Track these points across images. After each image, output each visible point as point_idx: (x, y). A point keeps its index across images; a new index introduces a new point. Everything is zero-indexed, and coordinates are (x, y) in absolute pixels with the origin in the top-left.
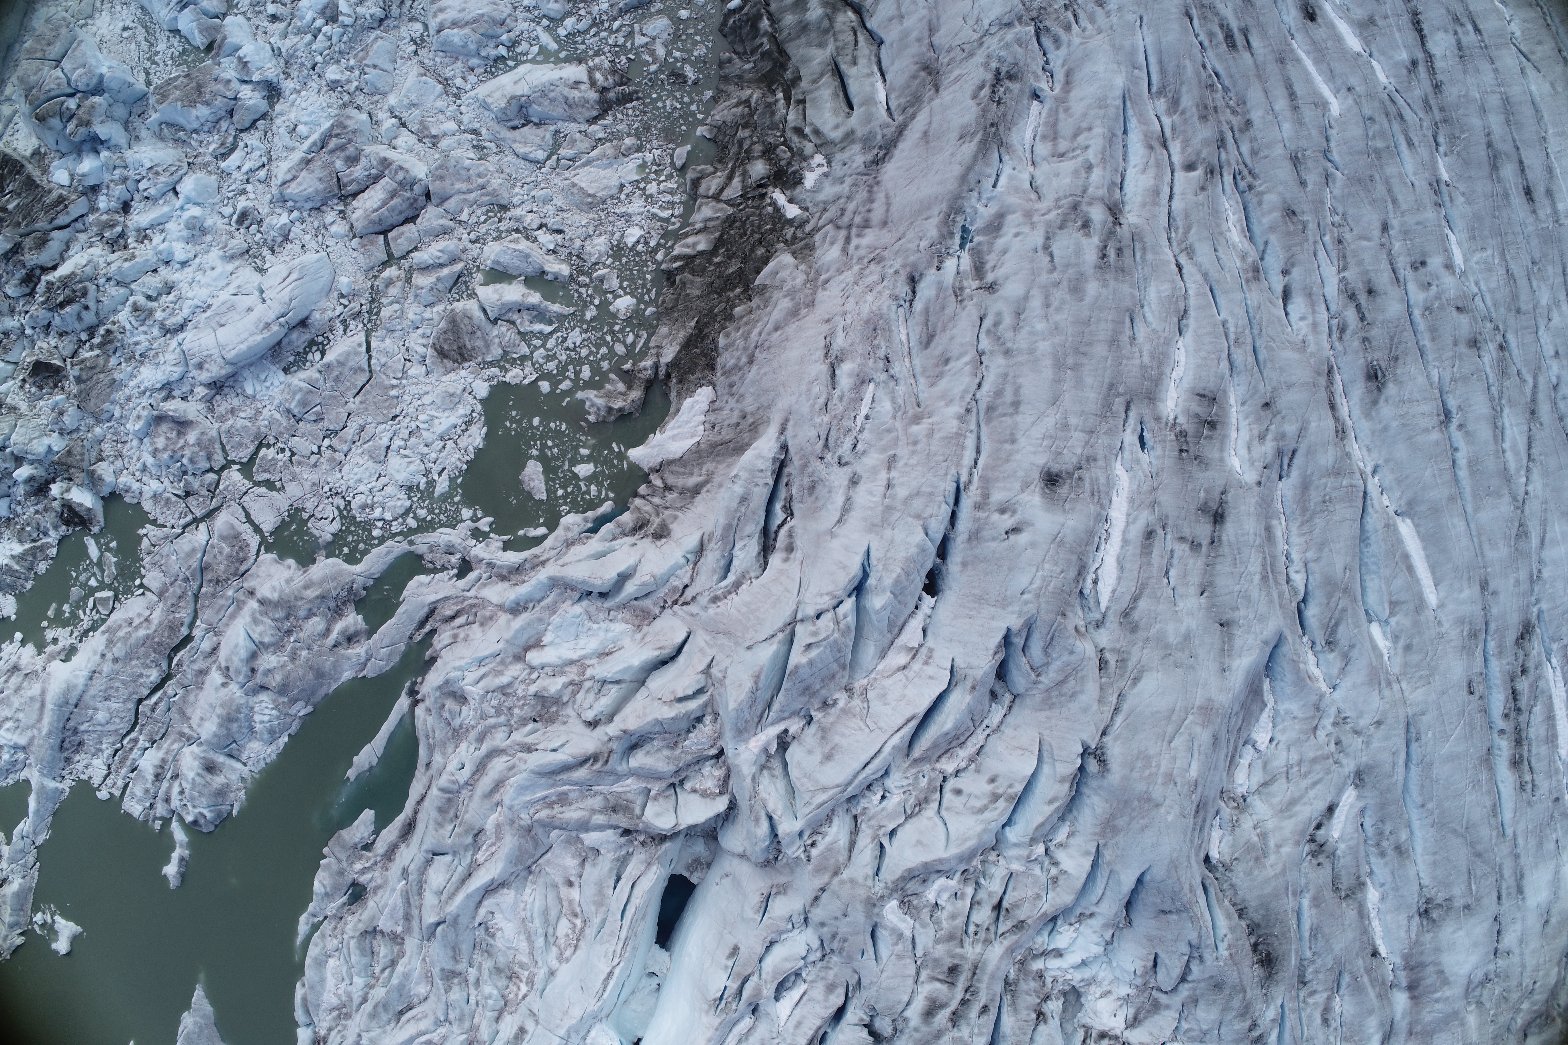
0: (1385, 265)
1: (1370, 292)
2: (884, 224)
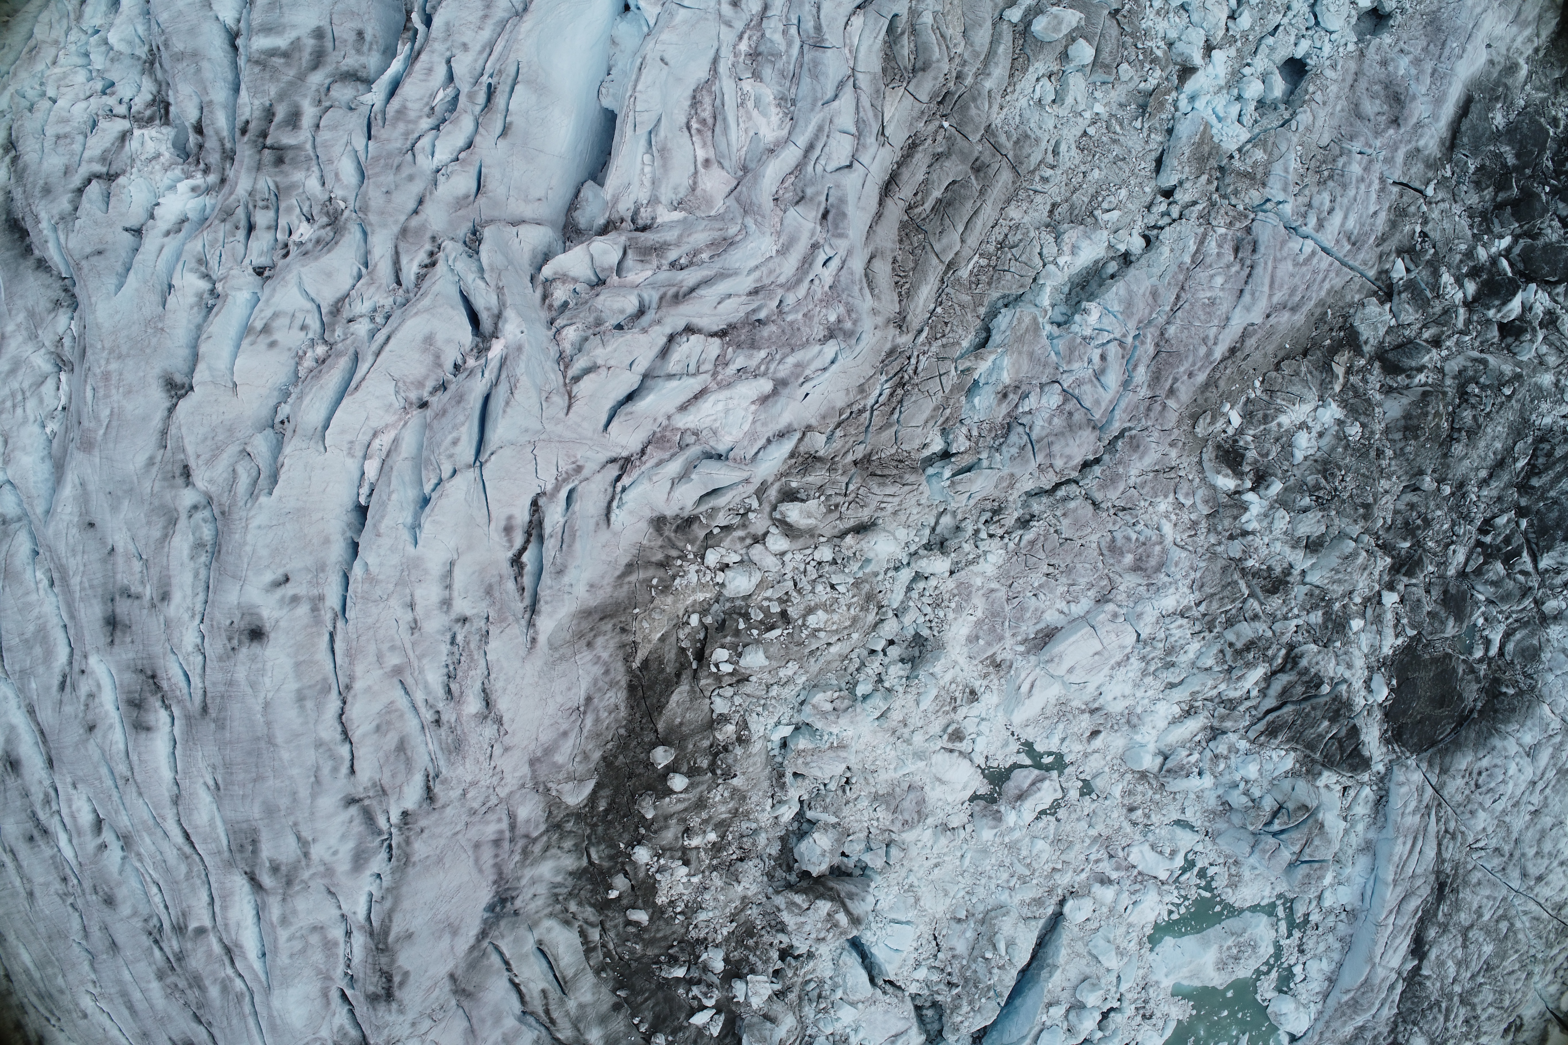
0: (25, 864)
1: (31, 838)
2: (477, 846)
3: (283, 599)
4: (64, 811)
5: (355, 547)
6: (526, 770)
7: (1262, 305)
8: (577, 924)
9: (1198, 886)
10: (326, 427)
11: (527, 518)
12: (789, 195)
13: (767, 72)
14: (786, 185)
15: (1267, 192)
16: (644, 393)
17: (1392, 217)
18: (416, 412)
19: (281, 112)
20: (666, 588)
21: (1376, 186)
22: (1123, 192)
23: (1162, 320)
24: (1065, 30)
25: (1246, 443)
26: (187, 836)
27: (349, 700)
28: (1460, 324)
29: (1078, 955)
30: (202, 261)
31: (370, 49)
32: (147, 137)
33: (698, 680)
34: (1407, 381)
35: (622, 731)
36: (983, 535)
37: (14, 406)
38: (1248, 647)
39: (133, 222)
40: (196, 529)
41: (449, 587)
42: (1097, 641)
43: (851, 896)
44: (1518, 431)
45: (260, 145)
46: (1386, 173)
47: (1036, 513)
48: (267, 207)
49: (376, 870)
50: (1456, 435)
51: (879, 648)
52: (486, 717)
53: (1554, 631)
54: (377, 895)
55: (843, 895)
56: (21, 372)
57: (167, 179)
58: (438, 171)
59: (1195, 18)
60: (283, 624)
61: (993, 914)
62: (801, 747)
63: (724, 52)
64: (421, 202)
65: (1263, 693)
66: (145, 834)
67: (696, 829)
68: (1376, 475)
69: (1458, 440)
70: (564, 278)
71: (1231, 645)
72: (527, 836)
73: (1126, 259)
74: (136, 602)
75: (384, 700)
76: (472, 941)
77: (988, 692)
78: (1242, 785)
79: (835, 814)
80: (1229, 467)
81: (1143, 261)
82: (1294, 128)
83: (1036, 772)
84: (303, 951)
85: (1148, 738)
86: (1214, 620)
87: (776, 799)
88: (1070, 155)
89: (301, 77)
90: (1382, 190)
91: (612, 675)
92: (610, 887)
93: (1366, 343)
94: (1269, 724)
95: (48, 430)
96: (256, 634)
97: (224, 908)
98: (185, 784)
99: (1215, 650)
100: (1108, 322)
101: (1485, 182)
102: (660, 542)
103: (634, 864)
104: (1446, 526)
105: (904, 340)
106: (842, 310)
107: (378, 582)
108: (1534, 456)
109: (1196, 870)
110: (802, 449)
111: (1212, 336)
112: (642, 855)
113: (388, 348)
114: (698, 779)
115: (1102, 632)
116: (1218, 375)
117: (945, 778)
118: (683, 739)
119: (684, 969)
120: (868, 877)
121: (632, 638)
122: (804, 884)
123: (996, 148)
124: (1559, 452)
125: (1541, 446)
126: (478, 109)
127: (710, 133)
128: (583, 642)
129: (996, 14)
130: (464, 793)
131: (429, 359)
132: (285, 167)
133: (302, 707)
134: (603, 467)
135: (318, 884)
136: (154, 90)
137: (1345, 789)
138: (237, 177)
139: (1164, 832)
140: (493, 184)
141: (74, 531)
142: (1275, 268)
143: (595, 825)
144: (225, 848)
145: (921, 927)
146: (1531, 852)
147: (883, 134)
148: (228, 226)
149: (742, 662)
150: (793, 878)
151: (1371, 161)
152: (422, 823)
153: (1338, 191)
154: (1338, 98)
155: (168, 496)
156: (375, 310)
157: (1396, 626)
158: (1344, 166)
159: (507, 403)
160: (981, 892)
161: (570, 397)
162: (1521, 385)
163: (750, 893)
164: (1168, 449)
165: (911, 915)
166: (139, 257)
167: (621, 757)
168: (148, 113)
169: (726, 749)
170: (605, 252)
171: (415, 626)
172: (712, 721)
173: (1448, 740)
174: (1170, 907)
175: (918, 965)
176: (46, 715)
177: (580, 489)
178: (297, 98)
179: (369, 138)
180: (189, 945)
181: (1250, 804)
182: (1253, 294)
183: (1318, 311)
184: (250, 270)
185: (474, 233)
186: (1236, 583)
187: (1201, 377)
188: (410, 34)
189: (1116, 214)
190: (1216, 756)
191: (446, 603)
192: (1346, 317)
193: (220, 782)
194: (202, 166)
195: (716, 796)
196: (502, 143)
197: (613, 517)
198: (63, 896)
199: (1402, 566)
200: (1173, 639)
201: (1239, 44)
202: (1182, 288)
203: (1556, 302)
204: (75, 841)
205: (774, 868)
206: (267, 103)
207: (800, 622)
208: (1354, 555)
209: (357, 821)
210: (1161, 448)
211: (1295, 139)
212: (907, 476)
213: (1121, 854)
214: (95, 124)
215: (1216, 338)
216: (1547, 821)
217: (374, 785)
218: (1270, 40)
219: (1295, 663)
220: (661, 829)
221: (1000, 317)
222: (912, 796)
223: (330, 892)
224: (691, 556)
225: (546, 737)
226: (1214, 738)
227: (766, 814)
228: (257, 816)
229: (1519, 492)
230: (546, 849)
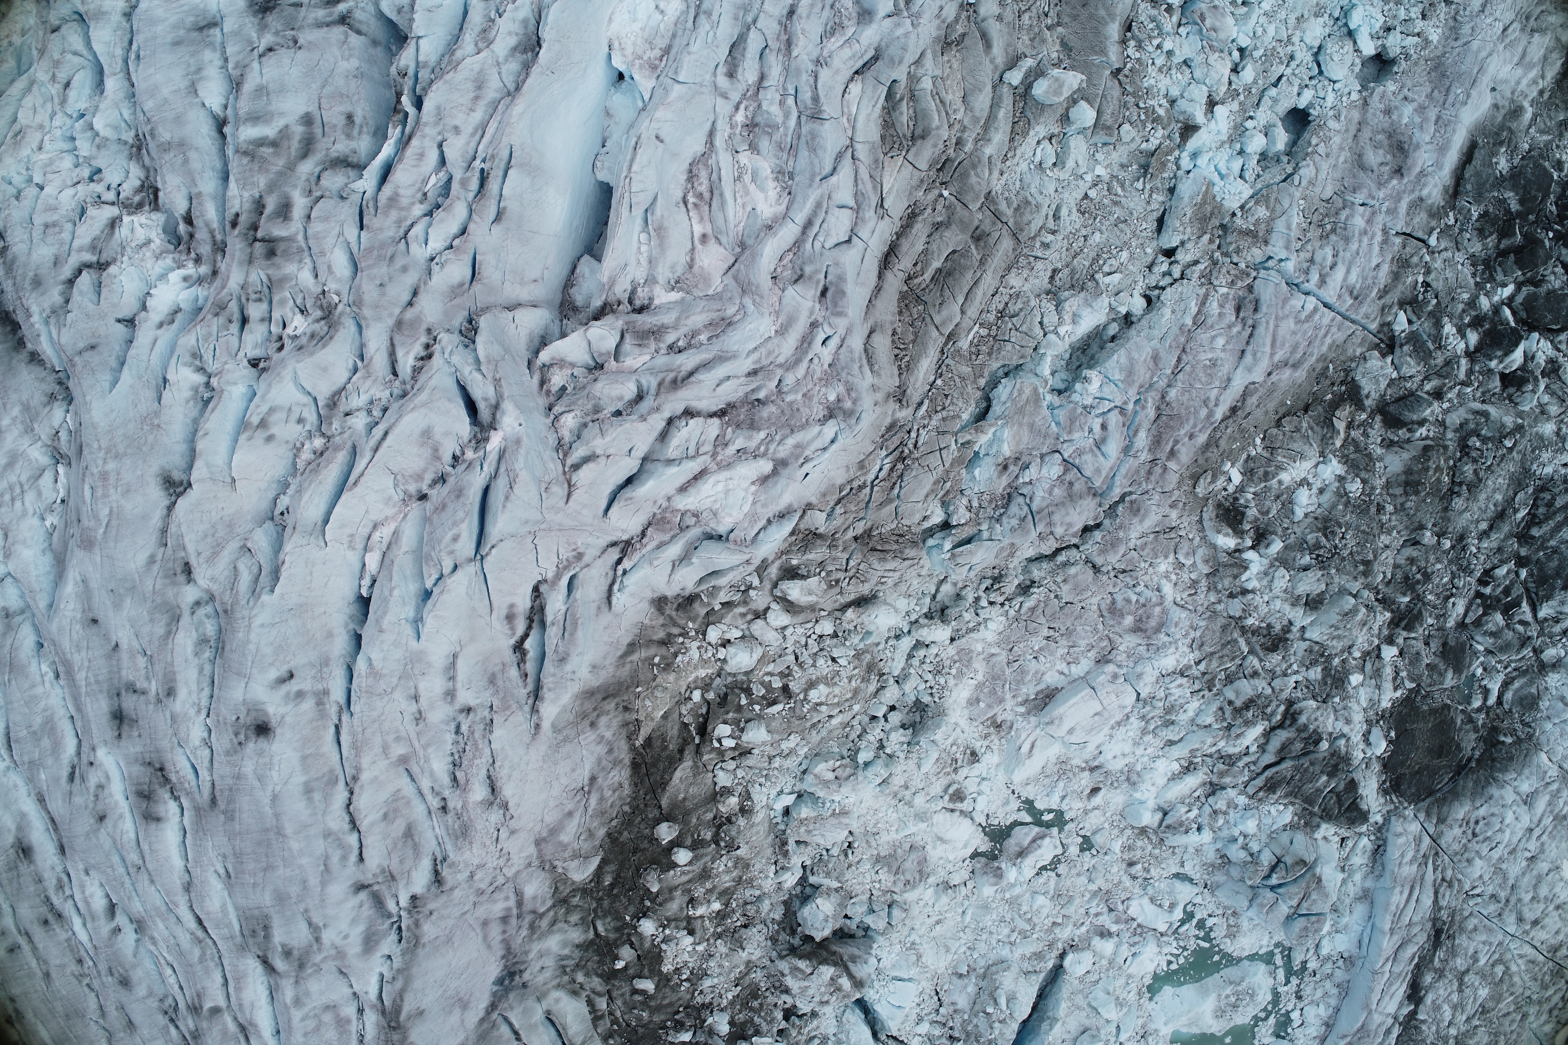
0: (40, 946)
1: (46, 922)
2: (485, 924)
3: (288, 695)
4: (78, 897)
5: (358, 640)
6: (532, 850)
7: (1264, 364)
8: (584, 994)
9: (1197, 937)
10: (326, 521)
11: (528, 604)
12: (787, 273)
13: (764, 144)
14: (784, 262)
15: (1269, 250)
16: (644, 476)
17: (1394, 268)
18: (415, 505)
19: (271, 204)
20: (668, 666)
21: (1379, 237)
22: (1125, 255)
23: (1162, 383)
24: (1066, 93)
25: (1247, 501)
26: (200, 922)
27: (356, 790)
28: (1462, 375)
29: (1078, 1008)
30: (196, 355)
31: (360, 133)
32: (136, 224)
33: (702, 755)
34: (1408, 435)
35: (626, 808)
36: (984, 603)
37: (13, 500)
38: (1247, 706)
39: (126, 313)
40: (199, 625)
41: (452, 678)
42: (1097, 703)
43: (854, 959)
44: (1518, 482)
45: (251, 238)
46: (1389, 225)
47: (1037, 579)
48: (260, 300)
49: (387, 952)
50: (1456, 489)
51: (880, 714)
52: (491, 804)
53: (1553, 679)
54: (388, 976)
55: (845, 958)
56: (18, 466)
57: (159, 267)
58: (432, 259)
59: (1198, 74)
60: (288, 719)
61: (994, 969)
62: (803, 815)
63: (720, 125)
64: (415, 293)
65: (1262, 748)
66: (158, 920)
67: (701, 899)
68: (1376, 531)
69: (1459, 495)
70: (561, 363)
71: (1230, 703)
72: (534, 912)
73: (1128, 320)
74: (142, 698)
75: (390, 788)
76: (482, 1014)
77: (989, 752)
78: (1241, 840)
79: (838, 879)
80: (1230, 525)
81: (1144, 322)
82: (1296, 183)
83: (1037, 829)
84: (317, 1029)
85: (1147, 795)
86: (1213, 679)
87: (779, 865)
88: (1071, 219)
89: (291, 167)
90: (1385, 241)
91: (616, 754)
92: (617, 958)
93: (1367, 397)
94: (1268, 780)
95: (48, 523)
96: (263, 729)
97: (238, 989)
98: (196, 872)
99: (1214, 707)
100: (1109, 391)
101: (1488, 228)
102: (661, 621)
103: (640, 936)
104: (1445, 580)
105: (904, 414)
106: (841, 389)
107: (382, 676)
108: (1535, 506)
109: (1195, 921)
110: (802, 526)
111: (1213, 398)
112: (648, 927)
113: (385, 444)
114: (701, 851)
115: (1102, 693)
116: (1218, 435)
117: (947, 837)
118: (687, 813)
119: (690, 1034)
120: (871, 938)
121: (635, 716)
122: (807, 948)
123: (997, 215)
124: (1559, 502)
125: (1542, 495)
126: (471, 195)
127: (706, 208)
128: (587, 722)
129: (997, 76)
130: (472, 876)
131: (427, 452)
132: (277, 260)
133: (310, 800)
134: (604, 551)
135: (330, 966)
136: (142, 175)
137: (1343, 840)
138: (229, 271)
139: (1163, 885)
140: (489, 271)
141: (78, 627)
142: (1277, 326)
143: (601, 899)
144: (238, 933)
145: (924, 983)
146: (1527, 898)
147: (882, 206)
148: (222, 320)
149: (745, 738)
150: (796, 941)
151: (1373, 213)
152: (431, 906)
153: (1341, 245)
154: (1341, 149)
155: (170, 593)
156: (371, 402)
157: (1395, 679)
158: (1347, 219)
159: (507, 498)
160: (982, 947)
161: (570, 486)
162: (1522, 437)
163: (754, 958)
164: (1168, 510)
165: (913, 972)
166: (132, 352)
167: (626, 833)
168: (137, 199)
169: (729, 820)
170: (602, 338)
171: (419, 717)
172: (716, 793)
173: (1446, 789)
174: (1169, 958)
175: (920, 1020)
176: (57, 805)
177: (581, 576)
178: (287, 189)
179: (362, 228)
180: (205, 1025)
181: (1249, 859)
182: (1254, 355)
183: (1320, 366)
184: (245, 363)
185: (470, 321)
186: (1236, 641)
187: (1202, 438)
188: (401, 116)
189: (1117, 277)
190: (1215, 812)
191: (450, 694)
192: (1347, 371)
193: (231, 870)
194: (193, 255)
195: (720, 866)
196: (496, 229)
197: (614, 600)
198: (80, 977)
199: (1401, 619)
200: (1172, 698)
201: (1242, 97)
202: (1184, 350)
203: (1559, 350)
204: (89, 925)
205: (778, 932)
206: (257, 195)
207: (802, 696)
208: (1354, 611)
209: (366, 906)
210: (1161, 510)
211: (1298, 194)
212: (907, 551)
213: (1120, 907)
214: (83, 212)
215: (1217, 399)
216: (1543, 866)
217: (383, 871)
218: (1273, 92)
219: (1294, 720)
220: (666, 901)
221: (1000, 387)
222: (914, 856)
223: (341, 972)
224: (693, 633)
225: (551, 818)
226: (1213, 793)
227: (770, 881)
228: (268, 903)
229: (1519, 542)
230: (553, 923)
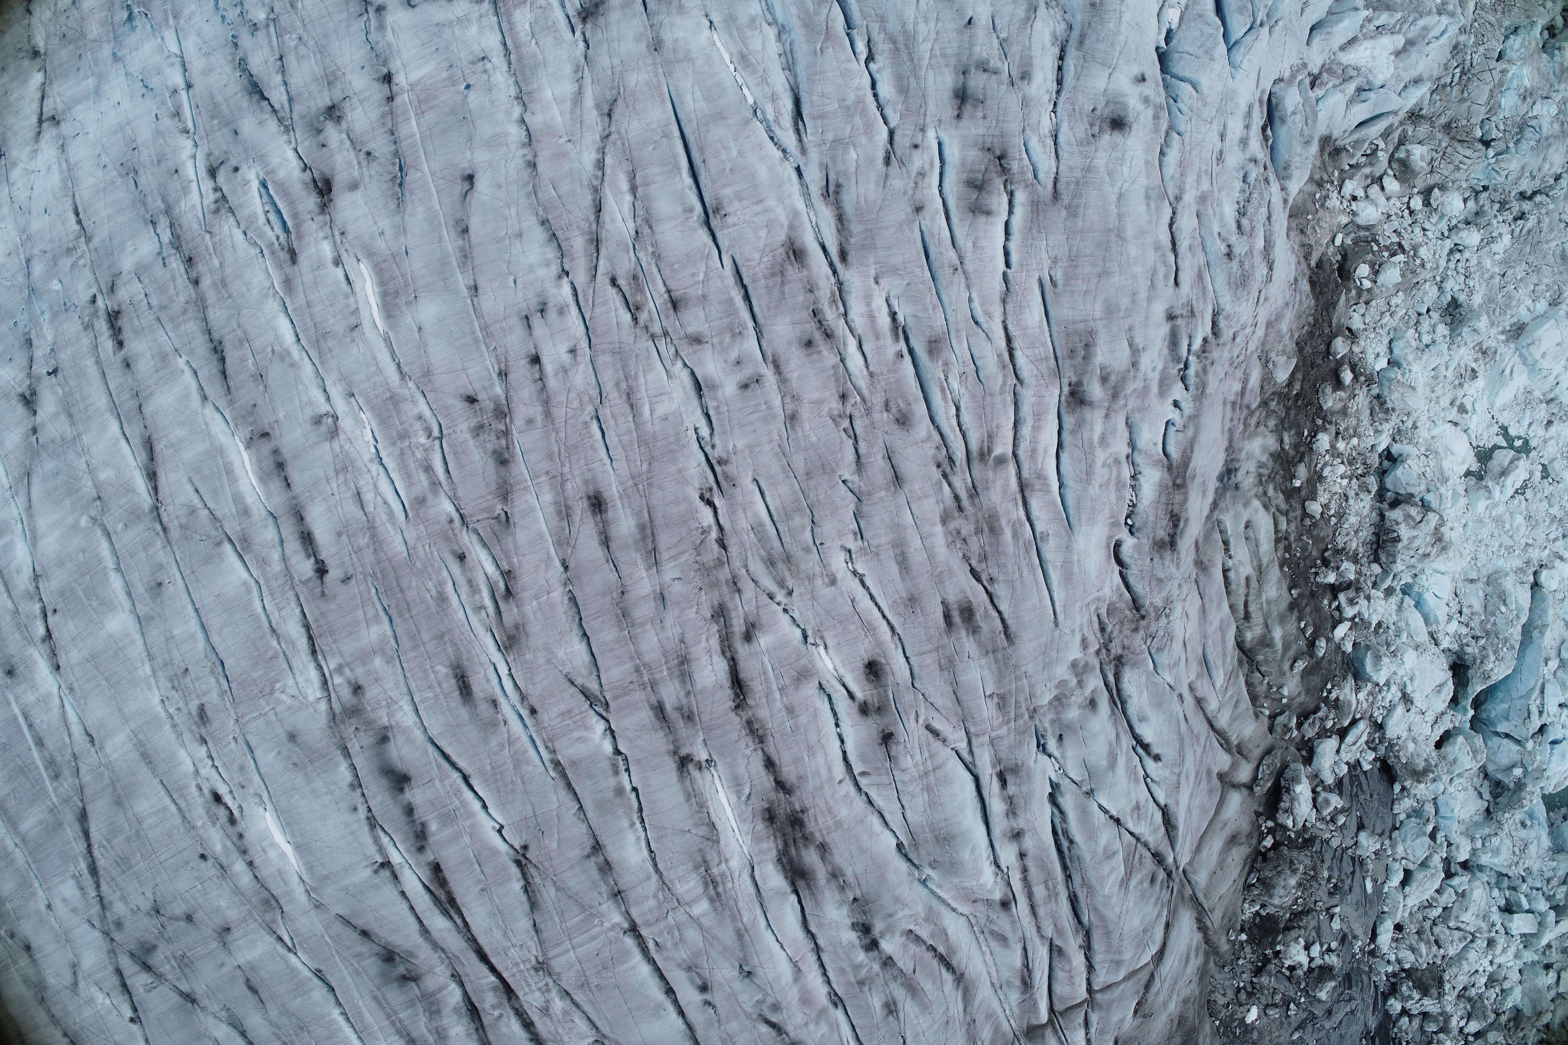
1: (809, 343)
2: (1226, 402)
3: (1141, 95)
8: (1272, 510)
16: (1327, 24)
20: (1323, 205)
27: (1178, 211)
33: (1349, 290)
35: (1311, 319)
41: (1248, 127)
42: (1559, 333)
49: (1176, 398)
51: (1424, 312)
52: (1264, 258)
54: (1179, 423)
61: (1495, 576)
62: (1398, 377)
67: (1342, 434)
72: (1249, 406)
76: (1208, 511)
83: (1511, 453)
87: (1375, 428)
91: (1302, 267)
92: (1295, 475)
96: (1118, 124)
98: (1016, 280)
102: (1319, 163)
103: (1316, 451)
107: (1206, 103)
112: (1325, 441)
117: (1452, 449)
119: (1334, 575)
121: (1308, 240)
133: (1148, 206)
143: (1290, 408)
149: (1381, 279)
160: (1482, 558)
165: (1445, 568)
167: (1309, 344)
171: (1222, 156)
175: (1450, 618)
191: (1246, 141)
195: (1352, 407)
207: (1412, 253)
212: (1476, 144)
217: (1187, 304)
220: (1329, 423)
223: (1127, 423)
224: (1335, 183)
227: (1370, 440)
228: (1097, 315)
230: (1259, 424)
